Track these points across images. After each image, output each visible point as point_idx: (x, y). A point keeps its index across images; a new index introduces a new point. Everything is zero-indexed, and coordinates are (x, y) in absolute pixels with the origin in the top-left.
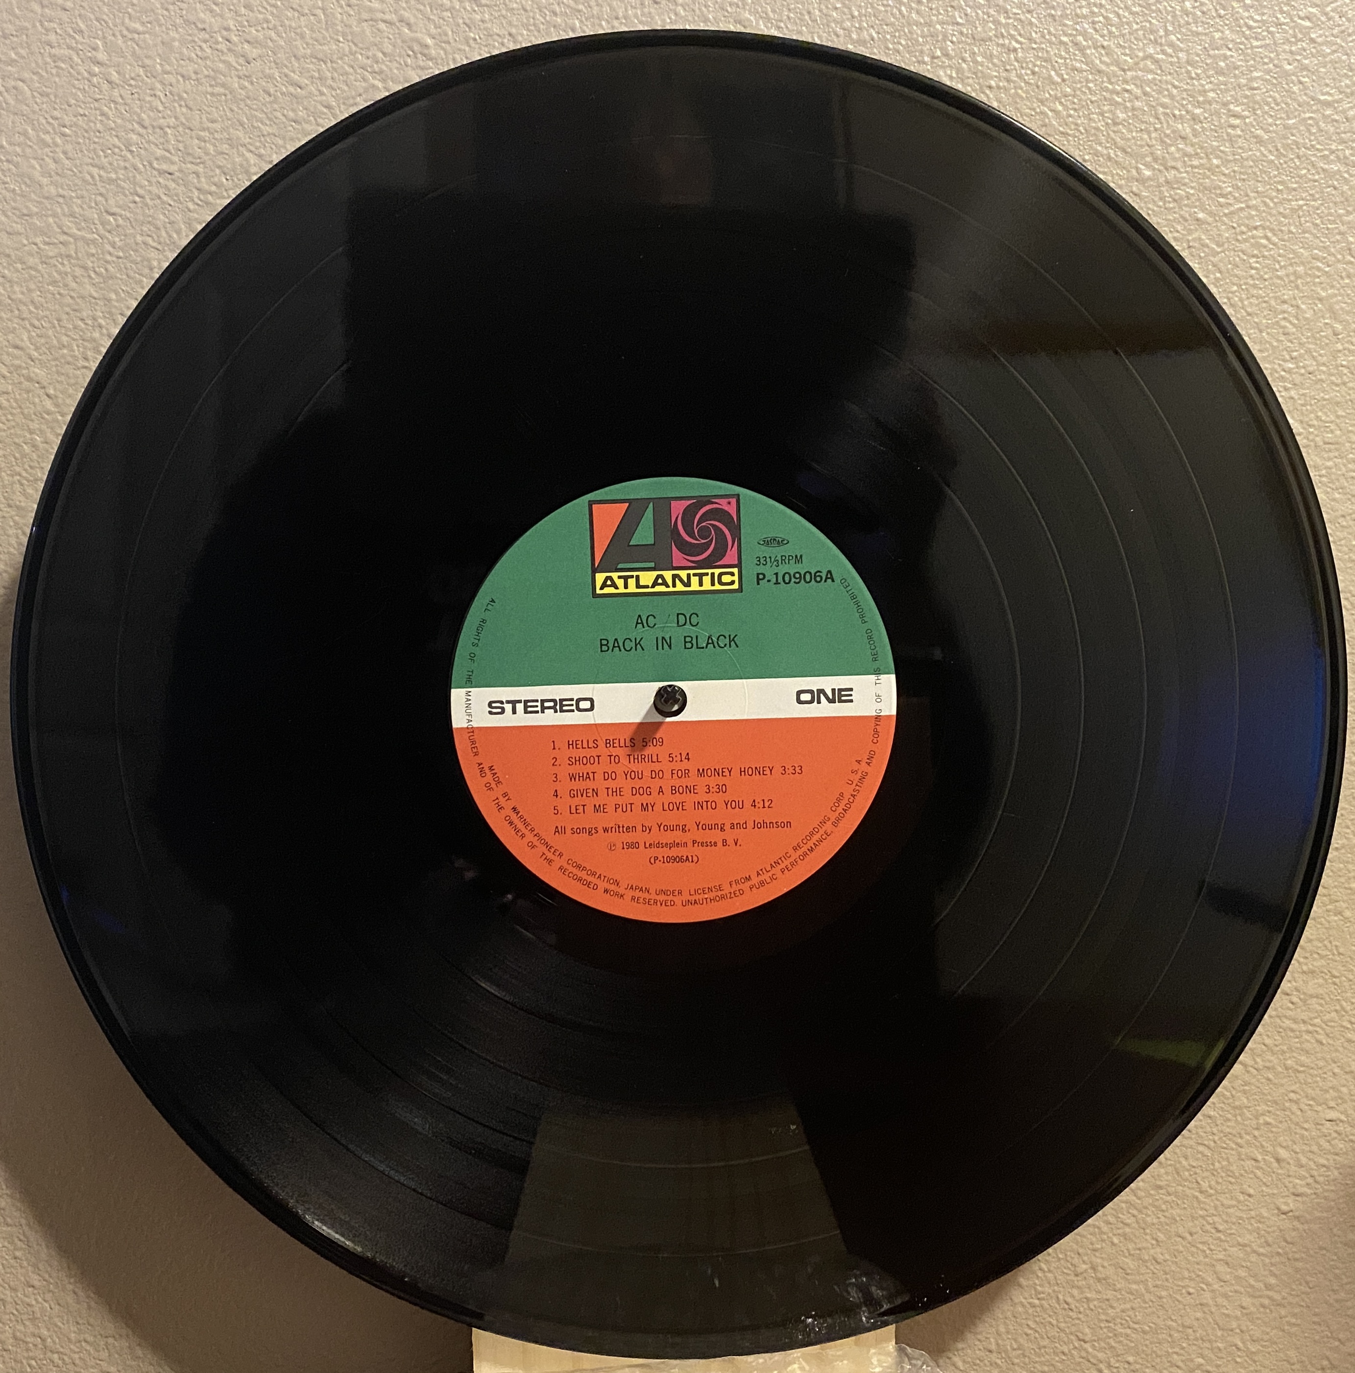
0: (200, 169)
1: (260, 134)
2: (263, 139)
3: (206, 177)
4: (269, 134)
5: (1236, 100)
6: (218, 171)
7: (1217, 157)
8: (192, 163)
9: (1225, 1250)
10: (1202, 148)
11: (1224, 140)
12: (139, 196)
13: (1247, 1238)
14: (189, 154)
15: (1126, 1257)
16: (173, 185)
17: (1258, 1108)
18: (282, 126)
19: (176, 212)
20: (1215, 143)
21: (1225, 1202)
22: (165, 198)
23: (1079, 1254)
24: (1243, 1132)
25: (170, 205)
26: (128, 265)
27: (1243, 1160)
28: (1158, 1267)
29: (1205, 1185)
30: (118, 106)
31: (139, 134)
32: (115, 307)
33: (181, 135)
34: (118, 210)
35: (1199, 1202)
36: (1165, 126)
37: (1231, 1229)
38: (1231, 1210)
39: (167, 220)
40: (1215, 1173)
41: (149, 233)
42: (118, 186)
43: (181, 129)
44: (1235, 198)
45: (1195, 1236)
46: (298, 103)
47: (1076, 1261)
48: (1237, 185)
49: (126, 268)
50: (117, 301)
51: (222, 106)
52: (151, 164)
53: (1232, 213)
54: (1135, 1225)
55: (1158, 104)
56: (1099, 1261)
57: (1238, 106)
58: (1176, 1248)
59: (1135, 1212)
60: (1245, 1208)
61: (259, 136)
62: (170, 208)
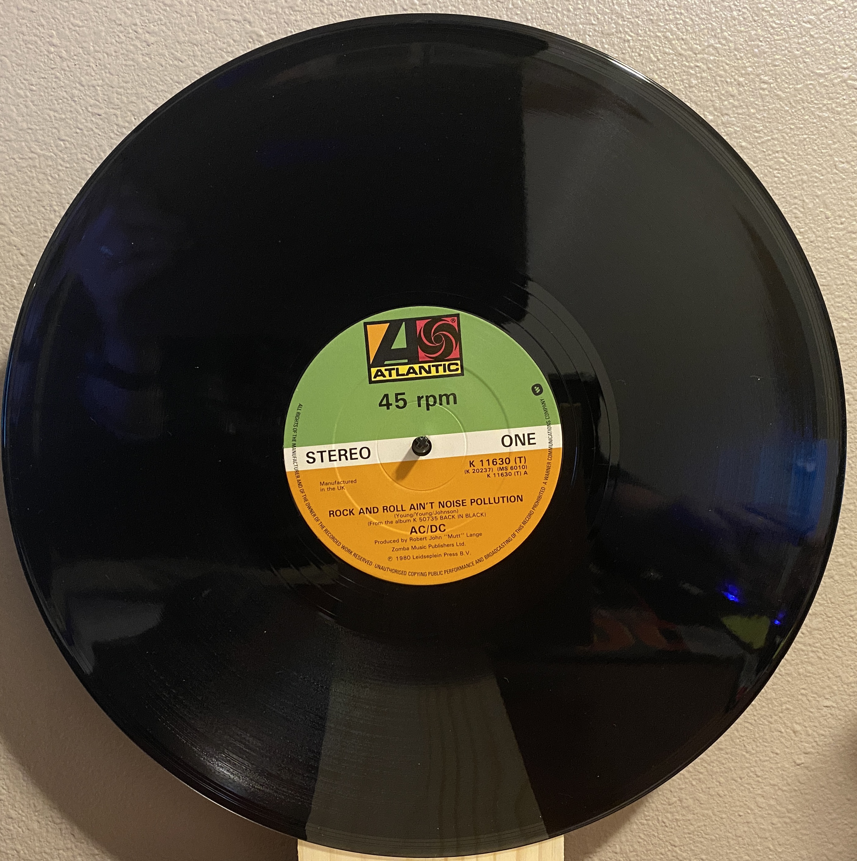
0: (118, 113)
1: (156, 90)
2: (158, 93)
3: (122, 118)
4: (162, 91)
5: (765, 72)
6: (129, 113)
7: (753, 108)
8: (113, 108)
9: (762, 788)
10: (743, 102)
11: (758, 97)
12: (79, 129)
13: (776, 781)
14: (111, 103)
15: (700, 793)
16: (101, 122)
17: (782, 699)
18: (170, 85)
19: (102, 139)
20: (752, 99)
21: (761, 758)
22: (96, 131)
23: (671, 791)
24: (772, 714)
25: (99, 135)
26: (73, 172)
27: (773, 732)
28: (720, 799)
29: (749, 748)
30: (66, 73)
31: (80, 91)
32: (64, 198)
33: (106, 91)
34: (67, 138)
35: (746, 758)
36: (721, 88)
37: (765, 774)
38: (766, 763)
39: (97, 144)
40: (755, 740)
41: (86, 152)
42: (67, 122)
43: (106, 87)
44: (765, 133)
45: (743, 780)
46: (180, 71)
47: (669, 796)
48: (766, 125)
49: (71, 175)
50: (66, 195)
51: (132, 73)
52: (86, 108)
53: (762, 142)
54: (706, 773)
55: (716, 75)
56: (684, 796)
57: (766, 76)
58: (732, 787)
59: (706, 765)
60: (775, 762)
61: (155, 92)
62: (99, 137)
